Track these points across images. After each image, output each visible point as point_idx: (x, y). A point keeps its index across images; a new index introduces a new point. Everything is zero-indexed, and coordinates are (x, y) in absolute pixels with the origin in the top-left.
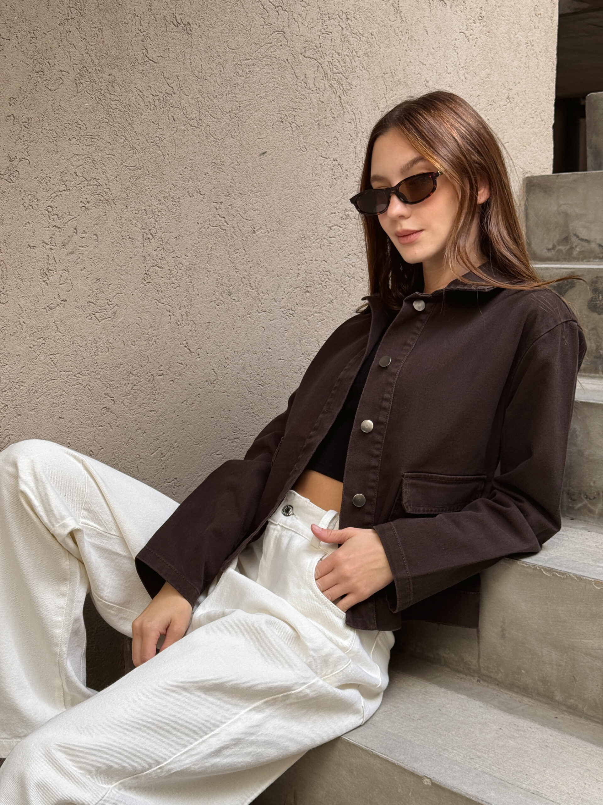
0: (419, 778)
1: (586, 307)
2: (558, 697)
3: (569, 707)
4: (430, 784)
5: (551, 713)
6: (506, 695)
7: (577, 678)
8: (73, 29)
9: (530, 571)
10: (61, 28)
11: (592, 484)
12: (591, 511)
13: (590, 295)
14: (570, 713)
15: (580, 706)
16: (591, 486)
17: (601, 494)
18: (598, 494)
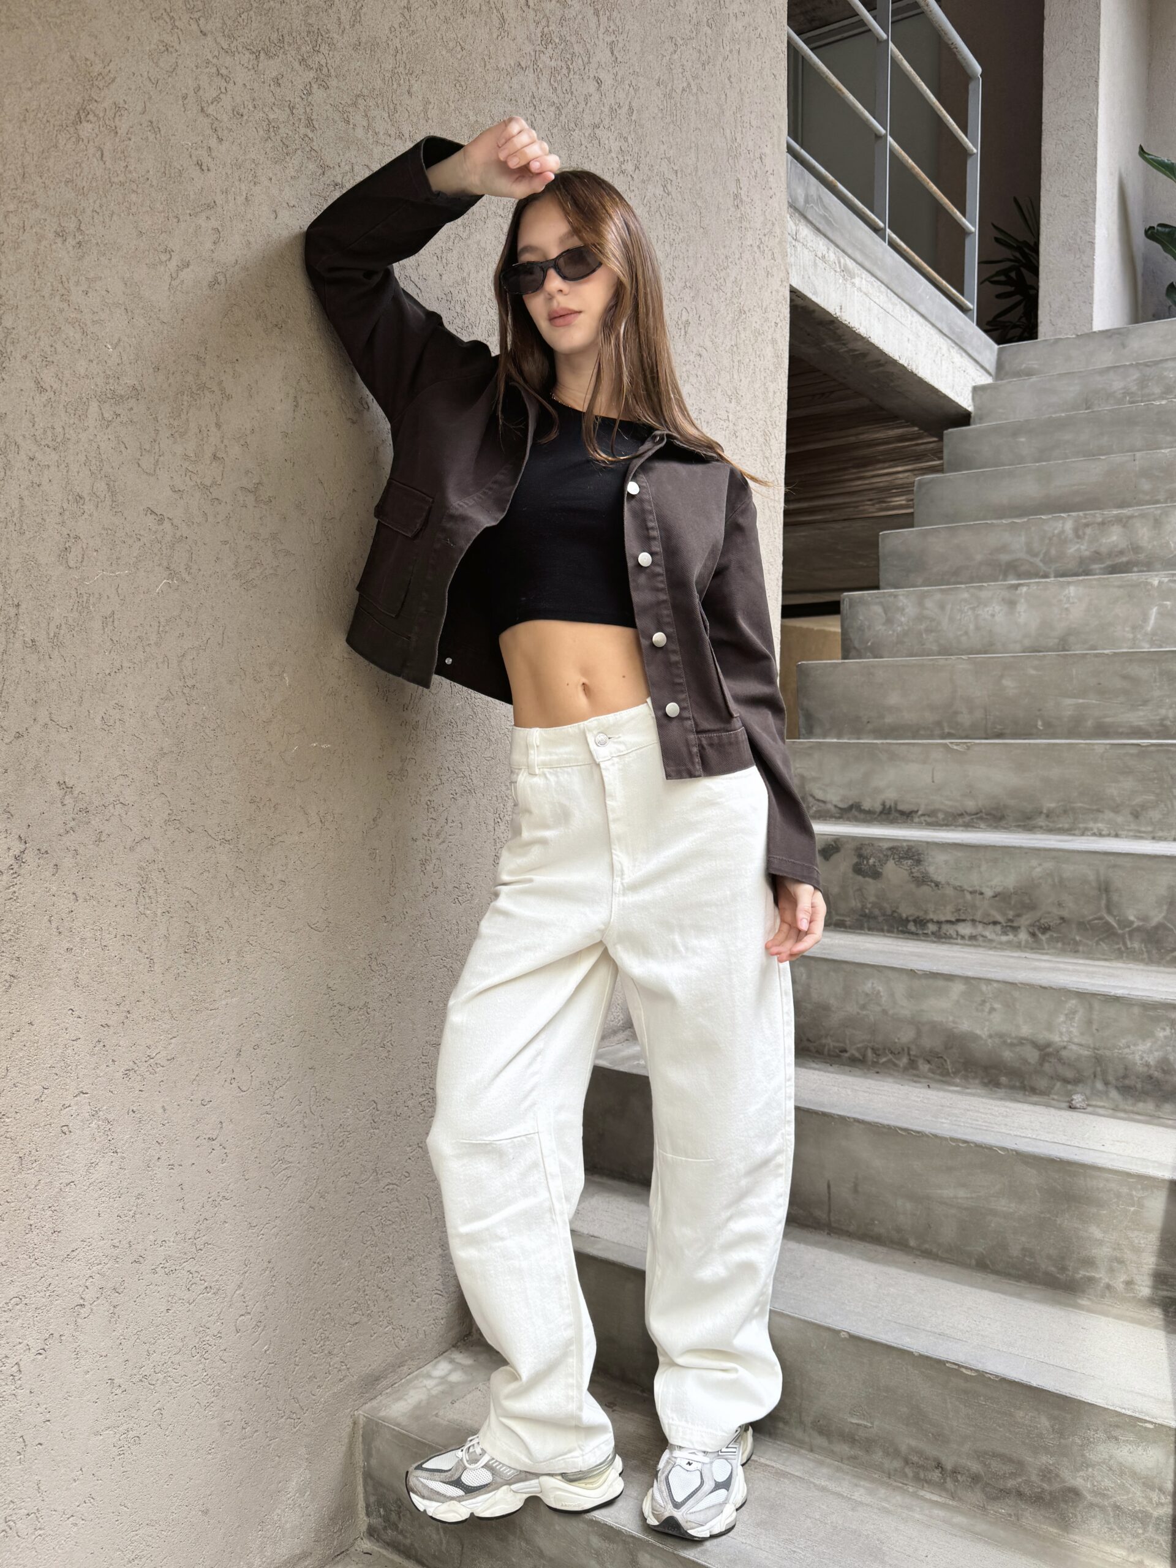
0: (836, 1333)
1: (850, 870)
2: (912, 1243)
3: (922, 1252)
4: (847, 1336)
5: (909, 1259)
6: (861, 1246)
7: (932, 1225)
12: (895, 1065)
13: (855, 860)
14: (924, 1257)
15: (935, 1250)
16: (895, 1043)
17: (906, 1049)
18: (903, 1050)
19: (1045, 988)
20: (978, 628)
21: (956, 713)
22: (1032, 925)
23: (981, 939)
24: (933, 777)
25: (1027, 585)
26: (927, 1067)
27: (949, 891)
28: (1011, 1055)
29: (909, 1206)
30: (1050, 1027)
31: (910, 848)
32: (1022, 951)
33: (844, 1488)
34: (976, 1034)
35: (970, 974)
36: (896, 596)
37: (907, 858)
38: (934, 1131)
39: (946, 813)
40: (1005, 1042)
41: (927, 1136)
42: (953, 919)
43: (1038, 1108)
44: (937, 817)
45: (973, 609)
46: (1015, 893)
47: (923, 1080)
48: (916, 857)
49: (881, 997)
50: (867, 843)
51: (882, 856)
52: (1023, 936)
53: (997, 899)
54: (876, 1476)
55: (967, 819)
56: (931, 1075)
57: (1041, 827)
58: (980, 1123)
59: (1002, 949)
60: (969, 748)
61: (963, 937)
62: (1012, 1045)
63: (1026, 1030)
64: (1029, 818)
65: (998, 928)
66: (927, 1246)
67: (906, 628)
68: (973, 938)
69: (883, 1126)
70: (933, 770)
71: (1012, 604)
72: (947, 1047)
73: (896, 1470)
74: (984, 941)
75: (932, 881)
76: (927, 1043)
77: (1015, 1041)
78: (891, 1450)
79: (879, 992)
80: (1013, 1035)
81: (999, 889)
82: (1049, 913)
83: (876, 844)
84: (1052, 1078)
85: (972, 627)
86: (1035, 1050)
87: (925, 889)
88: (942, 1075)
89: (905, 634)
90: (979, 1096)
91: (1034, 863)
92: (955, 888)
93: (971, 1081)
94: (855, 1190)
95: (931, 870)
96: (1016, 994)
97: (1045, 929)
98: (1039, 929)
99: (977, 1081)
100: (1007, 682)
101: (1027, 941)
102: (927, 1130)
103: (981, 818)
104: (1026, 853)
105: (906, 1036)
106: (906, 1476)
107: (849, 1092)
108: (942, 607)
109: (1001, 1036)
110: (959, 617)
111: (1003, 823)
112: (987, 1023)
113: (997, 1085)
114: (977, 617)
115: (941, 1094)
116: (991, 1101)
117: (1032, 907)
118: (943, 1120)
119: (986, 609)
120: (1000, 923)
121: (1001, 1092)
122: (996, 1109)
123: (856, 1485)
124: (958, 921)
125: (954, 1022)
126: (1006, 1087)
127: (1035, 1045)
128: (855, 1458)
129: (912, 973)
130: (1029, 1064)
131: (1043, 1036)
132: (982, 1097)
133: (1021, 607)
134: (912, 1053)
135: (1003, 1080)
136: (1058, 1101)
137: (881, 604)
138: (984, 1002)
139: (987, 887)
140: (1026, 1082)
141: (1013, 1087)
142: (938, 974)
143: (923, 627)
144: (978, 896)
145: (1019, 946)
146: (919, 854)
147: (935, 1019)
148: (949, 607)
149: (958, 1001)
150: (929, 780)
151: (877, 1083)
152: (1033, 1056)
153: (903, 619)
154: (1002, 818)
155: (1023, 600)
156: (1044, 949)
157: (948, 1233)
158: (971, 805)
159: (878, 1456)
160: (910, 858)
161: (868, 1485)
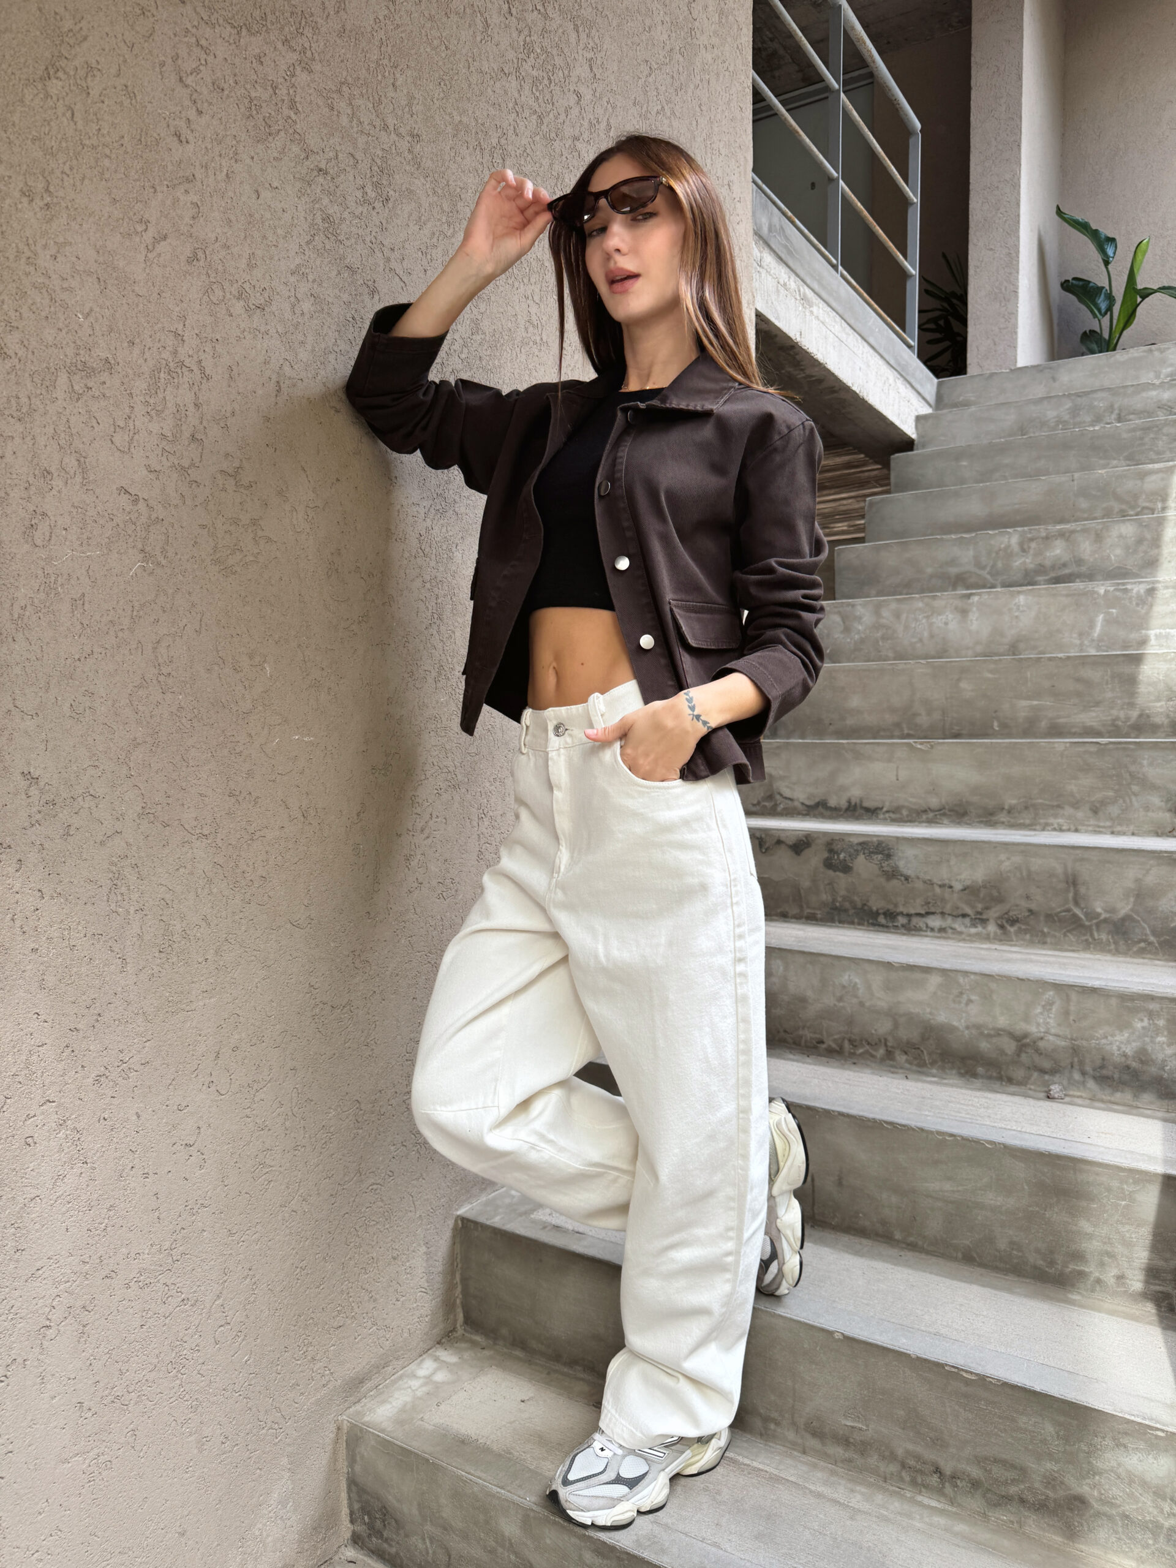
0: (830, 1333)
1: (821, 865)
2: (898, 1236)
3: (908, 1245)
4: (841, 1337)
5: (894, 1252)
6: (846, 1238)
7: (917, 1218)
8: (435, 633)
9: (870, 1124)
10: (426, 632)
11: (873, 1032)
12: (873, 1056)
13: (826, 855)
14: (910, 1250)
15: (920, 1243)
16: (872, 1034)
17: (883, 1041)
18: (880, 1041)
19: (1022, 980)
20: (932, 636)
21: (915, 715)
22: (1001, 917)
23: (950, 931)
24: (897, 776)
25: (979, 594)
26: (904, 1057)
27: (919, 885)
28: (988, 1046)
29: (894, 1199)
30: (1027, 1019)
31: (880, 843)
32: (991, 943)
33: (840, 1492)
34: (953, 1026)
35: (947, 966)
36: (853, 606)
37: (877, 853)
38: (920, 1125)
39: (910, 810)
40: (982, 1034)
41: (913, 1129)
42: (923, 912)
43: (1017, 1099)
44: (901, 814)
45: (927, 617)
46: (985, 887)
47: (900, 1071)
48: (886, 852)
49: (858, 989)
50: (837, 838)
51: (852, 851)
52: (992, 928)
53: (966, 892)
54: (872, 1480)
55: (931, 815)
56: (907, 1066)
57: (1003, 823)
58: (963, 1115)
59: (971, 941)
60: (932, 747)
61: (932, 930)
62: (989, 1036)
63: (1002, 1021)
64: (992, 814)
65: (967, 921)
66: (912, 1239)
67: (863, 636)
68: (942, 930)
69: (869, 1120)
70: (898, 768)
71: (964, 612)
72: (924, 1038)
73: (892, 1474)
74: (953, 933)
75: (902, 875)
76: (904, 1034)
77: (992, 1032)
78: (887, 1453)
79: (856, 984)
80: (991, 1027)
81: (968, 883)
82: (1017, 906)
83: (847, 839)
84: (1029, 1068)
85: (926, 634)
86: (1012, 1041)
87: (895, 882)
88: (919, 1065)
89: (862, 641)
90: (957, 1086)
91: (1003, 857)
92: (925, 882)
93: (947, 1071)
94: (840, 1183)
95: (901, 864)
96: (993, 986)
97: (1013, 922)
98: (1007, 922)
99: (954, 1072)
100: (963, 685)
101: (995, 933)
102: (913, 1123)
103: (944, 815)
104: (995, 847)
105: (883, 1027)
106: (902, 1479)
107: (830, 1084)
108: (897, 615)
109: (978, 1027)
110: (913, 626)
111: (966, 818)
112: (964, 1015)
113: (975, 1076)
114: (931, 625)
115: (920, 1085)
116: (970, 1092)
117: (1000, 900)
118: (927, 1113)
119: (940, 618)
120: (969, 916)
121: (978, 1083)
122: (976, 1100)
123: (852, 1491)
124: (928, 913)
125: (931, 1013)
126: (982, 1077)
127: (1012, 1035)
128: (850, 1461)
129: (889, 965)
130: (1006, 1055)
131: (1021, 1027)
132: (961, 1088)
133: (973, 616)
134: (889, 1044)
135: (980, 1070)
136: (1035, 1091)
137: (839, 613)
138: (961, 993)
139: (957, 880)
140: (1003, 1073)
141: (990, 1078)
142: (915, 966)
143: (879, 634)
144: (948, 890)
145: (987, 938)
146: (889, 849)
147: (912, 1010)
148: (904, 616)
149: (935, 993)
150: (894, 778)
151: (856, 1074)
152: (1010, 1047)
153: (860, 628)
154: (965, 814)
155: (975, 609)
156: (1012, 941)
157: (934, 1226)
158: (934, 802)
159: (873, 1460)
160: (880, 853)
161: (863, 1490)
